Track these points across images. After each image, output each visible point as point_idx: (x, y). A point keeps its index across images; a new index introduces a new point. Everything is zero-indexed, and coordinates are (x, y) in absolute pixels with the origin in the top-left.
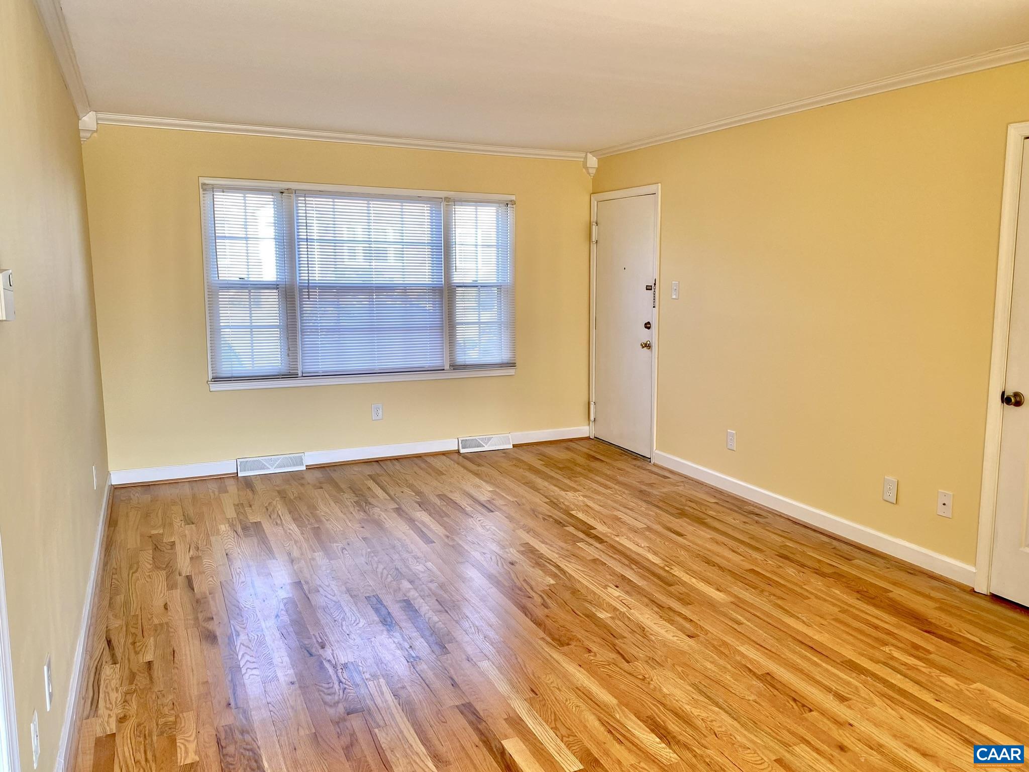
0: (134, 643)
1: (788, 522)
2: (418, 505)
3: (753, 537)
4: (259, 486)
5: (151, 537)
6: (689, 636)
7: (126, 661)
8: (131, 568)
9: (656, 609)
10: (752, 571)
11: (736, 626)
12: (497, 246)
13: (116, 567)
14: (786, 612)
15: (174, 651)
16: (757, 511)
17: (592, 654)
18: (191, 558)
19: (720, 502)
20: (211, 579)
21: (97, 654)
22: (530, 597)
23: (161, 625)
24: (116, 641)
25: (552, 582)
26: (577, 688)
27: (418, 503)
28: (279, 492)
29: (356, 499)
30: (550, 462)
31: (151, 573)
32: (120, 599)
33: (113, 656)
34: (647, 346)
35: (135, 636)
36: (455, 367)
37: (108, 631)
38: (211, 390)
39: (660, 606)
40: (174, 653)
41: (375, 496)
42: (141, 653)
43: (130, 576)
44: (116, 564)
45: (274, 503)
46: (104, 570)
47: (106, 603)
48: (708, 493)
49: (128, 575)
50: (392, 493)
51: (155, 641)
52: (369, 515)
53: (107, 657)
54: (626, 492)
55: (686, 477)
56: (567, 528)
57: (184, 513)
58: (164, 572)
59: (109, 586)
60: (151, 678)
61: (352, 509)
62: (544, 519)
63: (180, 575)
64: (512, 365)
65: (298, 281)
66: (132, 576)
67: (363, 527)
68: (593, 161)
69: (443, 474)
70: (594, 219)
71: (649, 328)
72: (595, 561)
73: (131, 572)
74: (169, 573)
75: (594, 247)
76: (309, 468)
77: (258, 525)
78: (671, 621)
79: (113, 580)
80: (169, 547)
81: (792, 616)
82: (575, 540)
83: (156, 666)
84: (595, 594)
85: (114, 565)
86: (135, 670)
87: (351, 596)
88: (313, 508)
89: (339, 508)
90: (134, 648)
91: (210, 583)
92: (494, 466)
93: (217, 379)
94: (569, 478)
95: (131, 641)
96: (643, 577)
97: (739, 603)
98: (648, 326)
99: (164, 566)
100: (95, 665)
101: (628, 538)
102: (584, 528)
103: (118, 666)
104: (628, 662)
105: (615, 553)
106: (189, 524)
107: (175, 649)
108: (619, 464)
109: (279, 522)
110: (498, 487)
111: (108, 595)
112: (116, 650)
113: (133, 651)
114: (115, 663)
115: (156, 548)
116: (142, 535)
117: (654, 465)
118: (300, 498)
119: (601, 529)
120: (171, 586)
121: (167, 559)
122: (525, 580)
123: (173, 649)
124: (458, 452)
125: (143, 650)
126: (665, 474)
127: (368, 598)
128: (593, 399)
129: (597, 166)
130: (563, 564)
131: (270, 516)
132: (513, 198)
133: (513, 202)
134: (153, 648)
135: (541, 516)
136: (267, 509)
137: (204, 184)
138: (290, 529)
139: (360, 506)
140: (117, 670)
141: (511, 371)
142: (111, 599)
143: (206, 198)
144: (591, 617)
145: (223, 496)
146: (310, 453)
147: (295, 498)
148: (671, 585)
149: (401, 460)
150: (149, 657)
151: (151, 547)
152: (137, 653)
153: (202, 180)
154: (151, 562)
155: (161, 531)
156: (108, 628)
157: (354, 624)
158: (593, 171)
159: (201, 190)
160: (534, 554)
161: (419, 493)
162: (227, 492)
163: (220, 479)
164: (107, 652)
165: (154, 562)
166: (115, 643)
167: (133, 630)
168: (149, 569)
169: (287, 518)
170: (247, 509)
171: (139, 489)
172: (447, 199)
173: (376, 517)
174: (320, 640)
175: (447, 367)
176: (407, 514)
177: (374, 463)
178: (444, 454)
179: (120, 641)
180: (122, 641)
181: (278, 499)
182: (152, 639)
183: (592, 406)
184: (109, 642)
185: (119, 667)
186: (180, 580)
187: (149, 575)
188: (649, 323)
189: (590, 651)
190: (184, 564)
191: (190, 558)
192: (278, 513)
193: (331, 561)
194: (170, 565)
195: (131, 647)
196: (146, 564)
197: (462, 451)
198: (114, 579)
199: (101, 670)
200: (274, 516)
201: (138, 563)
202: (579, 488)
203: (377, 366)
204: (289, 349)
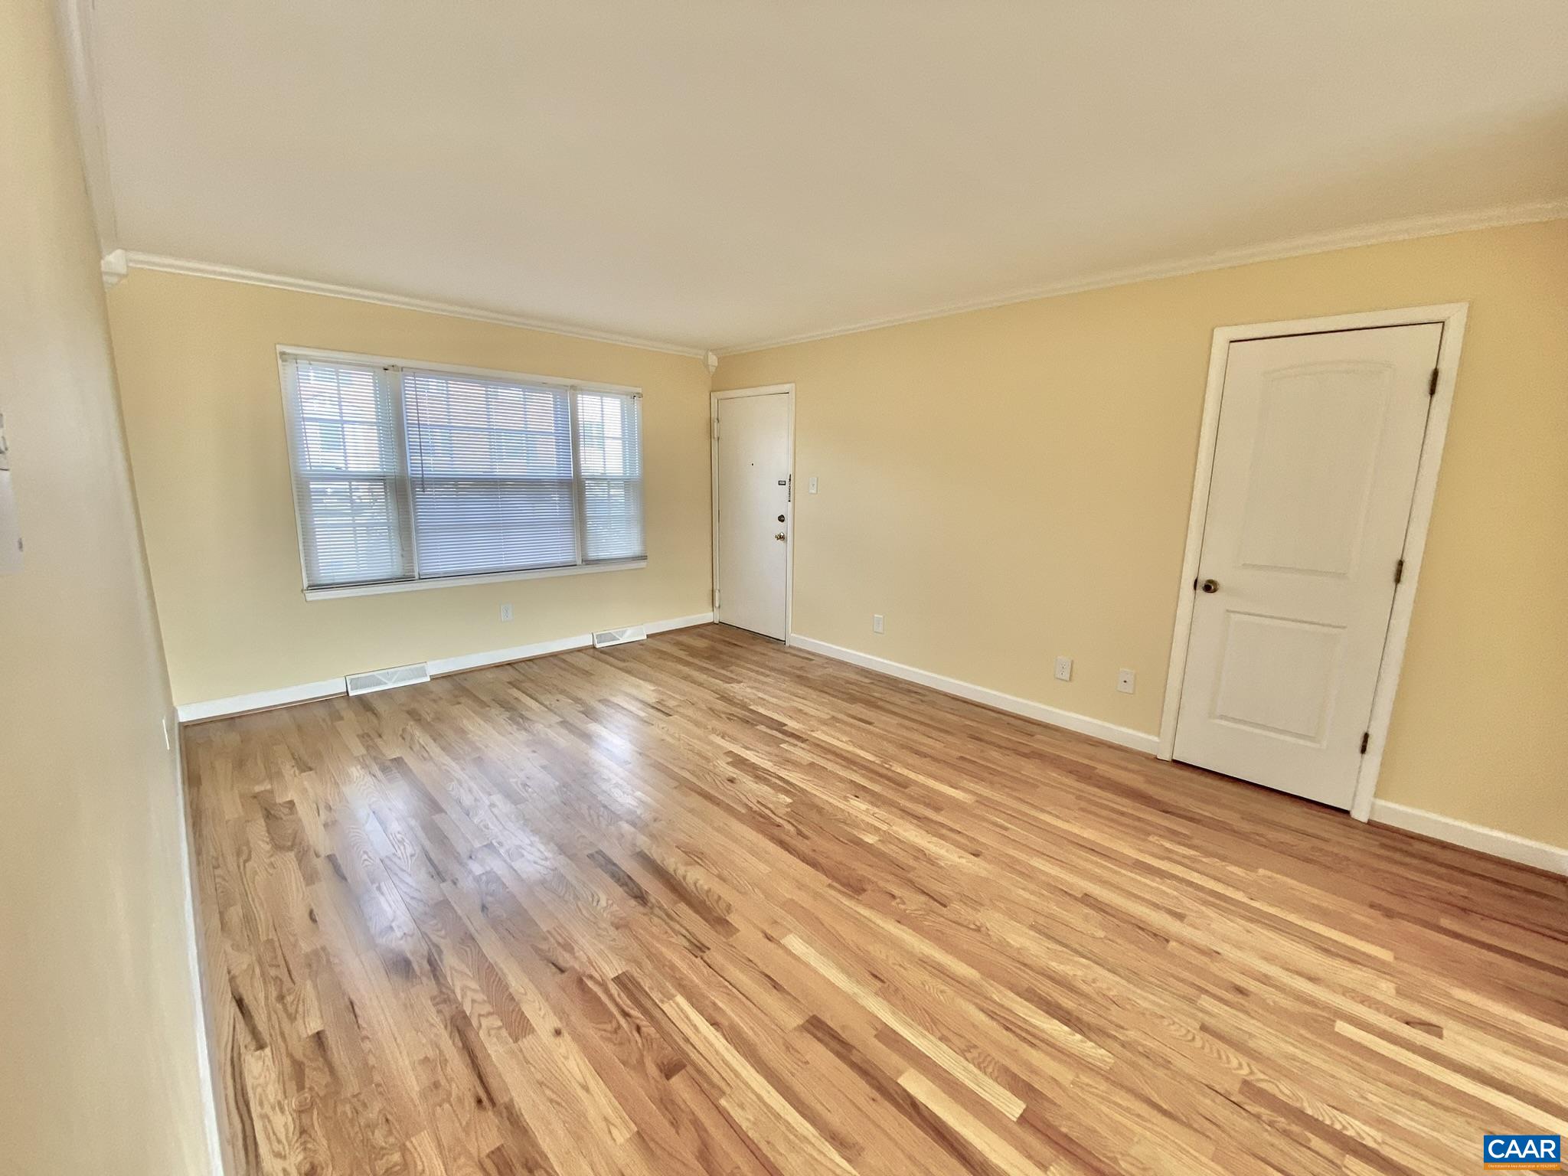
0: (281, 998)
1: (946, 698)
2: (583, 716)
3: (932, 718)
4: (381, 707)
5: (255, 797)
6: (974, 855)
7: (280, 1040)
8: (239, 854)
9: (915, 821)
10: (962, 758)
11: (1003, 832)
12: (623, 439)
13: (215, 854)
14: (1035, 807)
15: (352, 1003)
16: (915, 689)
17: (898, 900)
18: (326, 825)
19: (876, 682)
20: (365, 857)
21: (226, 1031)
22: (778, 826)
23: (316, 953)
24: (251, 998)
25: (789, 800)
26: (920, 960)
27: (583, 713)
28: (409, 713)
29: (508, 714)
30: (692, 651)
31: (272, 859)
32: (235, 913)
33: (254, 1032)
34: (781, 538)
35: (279, 982)
36: (587, 562)
37: (232, 980)
38: (308, 599)
39: (917, 818)
40: (353, 1007)
41: (529, 709)
42: (300, 1021)
43: (242, 868)
44: (215, 849)
45: (409, 727)
46: (198, 864)
47: (216, 921)
48: (857, 673)
49: (239, 867)
50: (547, 703)
51: (315, 986)
52: (535, 735)
53: (244, 1037)
54: (787, 678)
55: (828, 658)
56: (758, 727)
57: (293, 754)
58: (292, 854)
59: (213, 890)
60: (332, 1071)
61: (509, 728)
62: (728, 718)
63: (317, 856)
64: (643, 558)
65: (410, 472)
66: (244, 866)
67: (534, 752)
68: (713, 360)
69: (592, 674)
70: (714, 415)
71: (783, 521)
72: (812, 765)
73: (241, 861)
74: (300, 854)
75: (715, 443)
76: (434, 678)
77: (398, 761)
78: (942, 837)
79: (218, 880)
80: (286, 811)
81: (1043, 811)
82: (777, 742)
83: (331, 1039)
84: (843, 811)
85: (212, 852)
86: (299, 1055)
87: (569, 857)
88: (462, 732)
89: (494, 728)
90: (285, 1006)
91: (366, 863)
92: (637, 658)
93: (315, 587)
94: (723, 668)
95: (274, 994)
96: (871, 779)
97: (982, 801)
98: (781, 519)
99: (289, 844)
100: (229, 1056)
101: (824, 732)
102: (775, 726)
103: (268, 1051)
104: (945, 906)
105: (825, 754)
106: (305, 771)
107: (353, 997)
108: (759, 649)
109: (426, 755)
110: (660, 685)
111: (215, 907)
112: (256, 1018)
113: (284, 1015)
114: (261, 1046)
115: (269, 815)
116: (241, 796)
117: (790, 647)
118: (438, 718)
119: (792, 725)
120: (310, 878)
121: (290, 831)
122: (758, 802)
123: (349, 999)
124: (593, 647)
125: (301, 1009)
126: (808, 657)
127: (591, 856)
128: (717, 587)
129: (717, 364)
130: (783, 774)
131: (411, 748)
132: (639, 390)
133: (640, 395)
134: (316, 1004)
135: (723, 716)
136: (404, 739)
137: (283, 354)
138: (444, 764)
139: (518, 723)
140: (269, 1062)
141: (642, 564)
142: (221, 914)
143: (287, 371)
144: (859, 843)
145: (338, 724)
146: (432, 662)
147: (433, 720)
148: (906, 787)
149: (535, 661)
150: (314, 1025)
151: (261, 815)
152: (292, 1018)
153: (280, 348)
154: (268, 840)
155: (269, 787)
156: (232, 973)
157: (595, 904)
158: (713, 369)
159: (280, 362)
160: (745, 764)
161: (577, 700)
162: (341, 718)
163: (326, 702)
164: (241, 1025)
165: (272, 839)
166: (248, 1000)
167: (273, 972)
168: (268, 852)
169: (434, 749)
170: (378, 741)
171: (219, 724)
172: (573, 387)
173: (543, 736)
174: (561, 940)
175: (579, 562)
176: (578, 729)
177: (507, 667)
178: (579, 650)
179: (258, 997)
180: (261, 996)
181: (412, 723)
182: (309, 984)
183: (717, 594)
184: (240, 1003)
185: (270, 1054)
186: (320, 864)
187: (272, 863)
188: (782, 516)
189: (894, 897)
190: (316, 836)
191: (324, 825)
192: (420, 744)
193: (518, 806)
194: (297, 841)
195: (279, 1006)
196: (260, 843)
197: (598, 646)
198: (219, 876)
199: (241, 1066)
200: (417, 747)
201: (248, 843)
202: (740, 679)
203: (505, 564)
204: (403, 550)
